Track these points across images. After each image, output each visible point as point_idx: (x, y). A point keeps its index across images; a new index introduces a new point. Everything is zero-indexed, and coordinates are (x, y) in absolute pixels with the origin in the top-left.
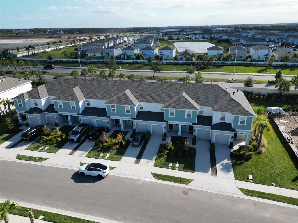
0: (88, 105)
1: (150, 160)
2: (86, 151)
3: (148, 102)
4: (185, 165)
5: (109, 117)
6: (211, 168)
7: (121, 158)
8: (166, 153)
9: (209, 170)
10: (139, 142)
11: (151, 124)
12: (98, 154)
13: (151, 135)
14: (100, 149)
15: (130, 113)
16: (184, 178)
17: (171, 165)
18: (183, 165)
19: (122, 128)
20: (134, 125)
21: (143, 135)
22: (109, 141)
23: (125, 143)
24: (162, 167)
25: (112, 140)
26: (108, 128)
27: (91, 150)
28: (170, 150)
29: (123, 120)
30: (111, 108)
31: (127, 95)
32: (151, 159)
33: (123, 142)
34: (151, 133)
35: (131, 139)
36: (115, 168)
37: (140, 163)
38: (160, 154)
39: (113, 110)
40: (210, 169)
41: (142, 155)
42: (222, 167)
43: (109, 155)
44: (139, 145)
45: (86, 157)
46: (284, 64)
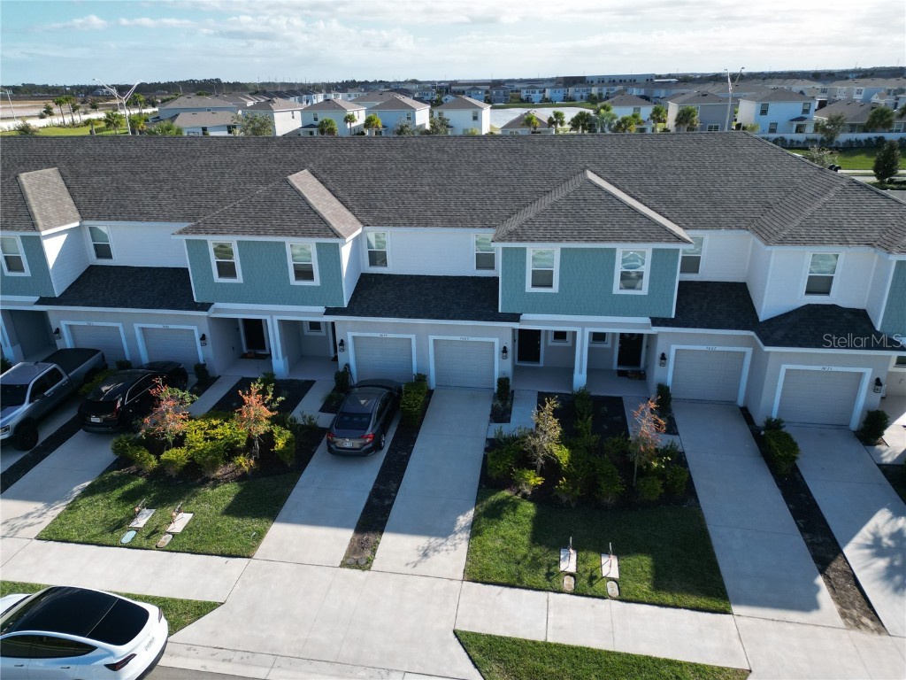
0: (99, 256)
1: (440, 541)
2: (50, 501)
3: (411, 225)
4: (655, 559)
5: (205, 307)
6: (822, 572)
7: (260, 536)
8: (528, 491)
9: (817, 589)
10: (369, 432)
11: (431, 338)
12: (117, 513)
13: (430, 393)
14: (141, 481)
15: (317, 282)
16: (680, 664)
17: (569, 563)
18: (644, 563)
19: (279, 364)
20: (342, 343)
21: (390, 394)
22: (196, 437)
23: (288, 443)
24: (520, 580)
25: (215, 427)
26: (201, 369)
27: (88, 492)
28: (551, 469)
29: (284, 325)
30: (214, 260)
31: (298, 192)
32: (445, 531)
33: (280, 434)
34: (432, 382)
35: (325, 420)
36: (211, 606)
37: (376, 564)
38: (492, 499)
39: (227, 270)
40: (820, 580)
41: (390, 506)
42: (882, 563)
43: (190, 516)
44: (369, 451)
45: (39, 538)
46: (874, 140)
